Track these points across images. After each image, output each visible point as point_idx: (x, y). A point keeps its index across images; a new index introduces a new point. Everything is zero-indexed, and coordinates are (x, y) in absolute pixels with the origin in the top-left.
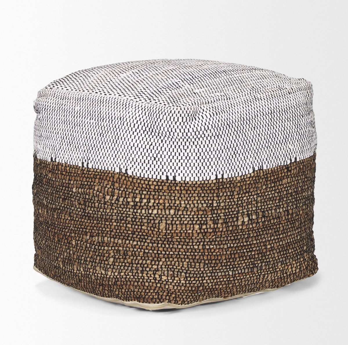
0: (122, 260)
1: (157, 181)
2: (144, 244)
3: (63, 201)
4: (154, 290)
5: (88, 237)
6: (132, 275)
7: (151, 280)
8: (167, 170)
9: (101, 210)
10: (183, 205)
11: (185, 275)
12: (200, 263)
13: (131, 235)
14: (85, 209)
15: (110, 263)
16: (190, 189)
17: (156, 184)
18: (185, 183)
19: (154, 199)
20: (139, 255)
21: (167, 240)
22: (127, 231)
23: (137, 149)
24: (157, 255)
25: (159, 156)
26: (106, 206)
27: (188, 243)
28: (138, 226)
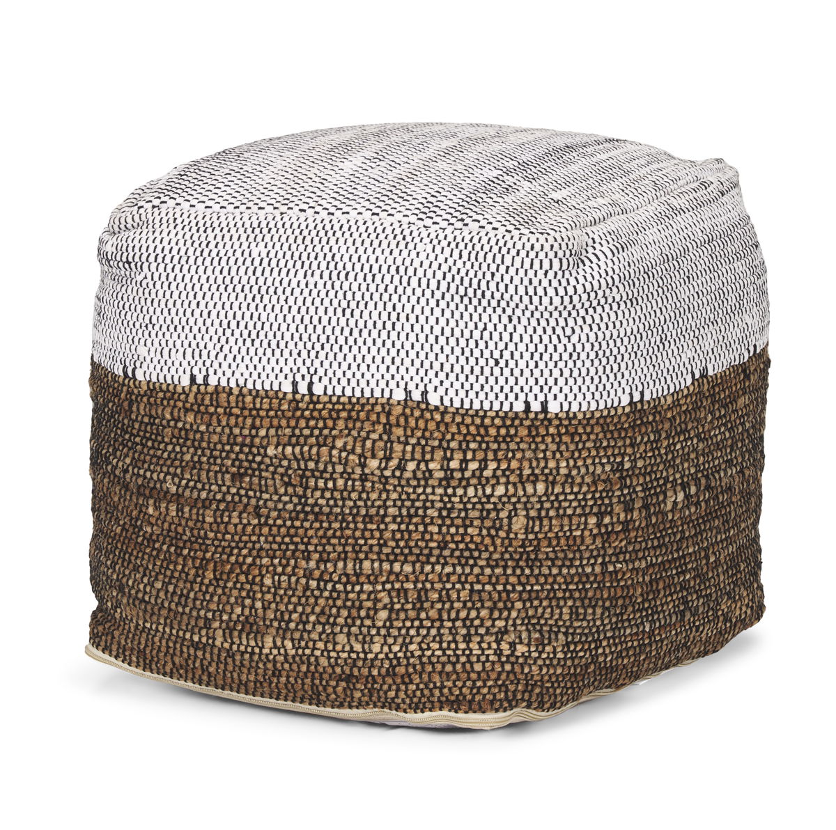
0: (412, 614)
1: (503, 415)
2: (472, 570)
3: (233, 480)
4: (496, 680)
5: (312, 564)
6: (440, 648)
7: (488, 656)
8: (527, 389)
9: (354, 495)
10: (563, 471)
11: (564, 638)
12: (594, 607)
13: (436, 552)
14: (305, 496)
15: (380, 624)
16: (581, 430)
17: (501, 423)
18: (568, 418)
19: (496, 459)
20: (459, 598)
21: (525, 557)
22: (427, 542)
23: (452, 341)
24: (504, 595)
25: (507, 355)
26: (369, 484)
27: (571, 560)
28: (457, 527)
